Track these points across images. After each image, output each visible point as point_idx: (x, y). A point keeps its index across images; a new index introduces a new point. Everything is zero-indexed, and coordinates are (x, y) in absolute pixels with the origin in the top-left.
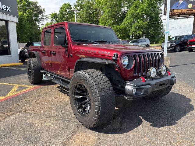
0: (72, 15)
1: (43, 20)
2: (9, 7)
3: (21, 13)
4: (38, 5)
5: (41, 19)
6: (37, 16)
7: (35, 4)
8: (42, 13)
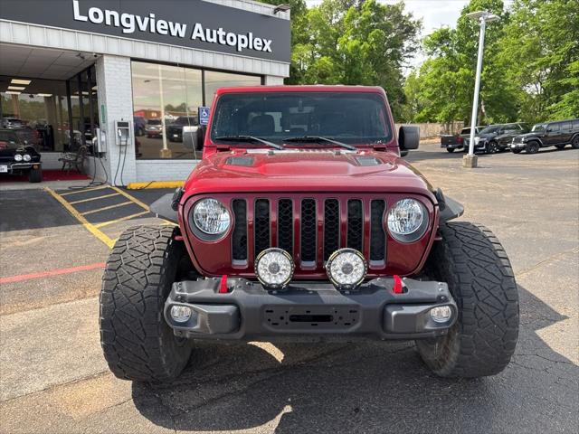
0: (501, 28)
1: (411, 54)
2: (270, 42)
3: (356, 42)
4: (404, 13)
5: (407, 51)
6: (396, 44)
7: (395, 12)
8: (414, 32)
